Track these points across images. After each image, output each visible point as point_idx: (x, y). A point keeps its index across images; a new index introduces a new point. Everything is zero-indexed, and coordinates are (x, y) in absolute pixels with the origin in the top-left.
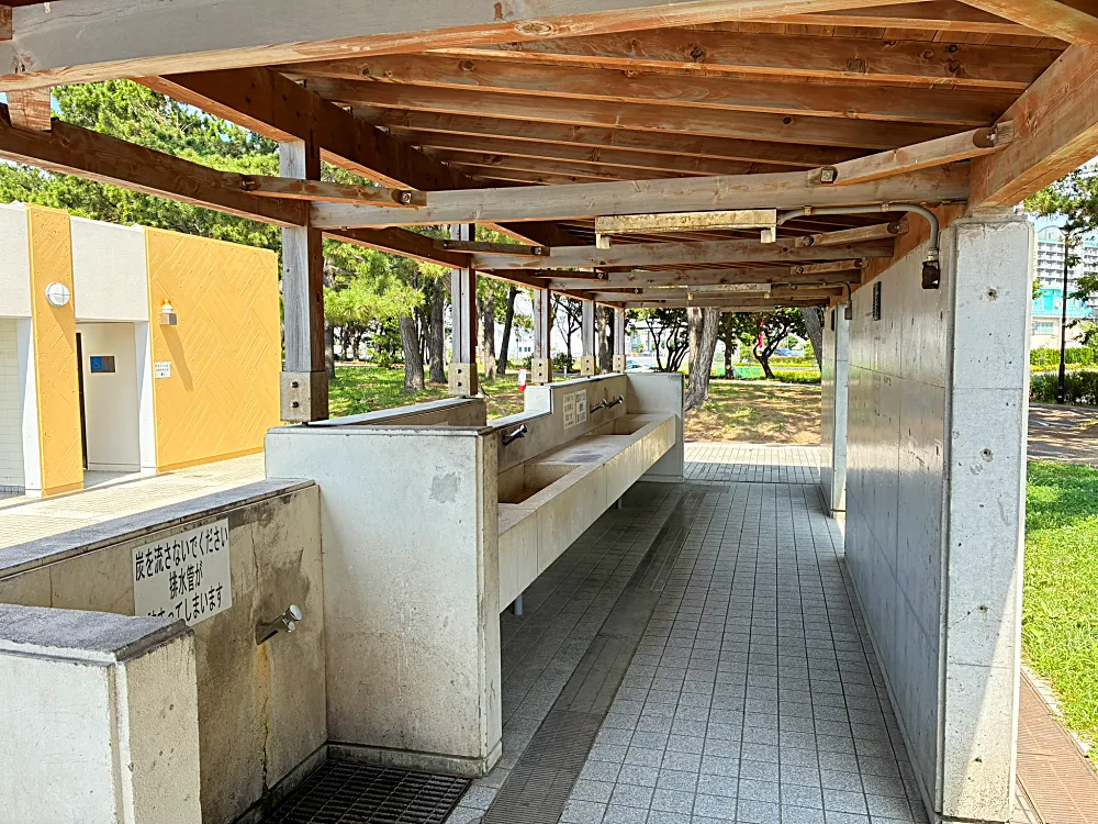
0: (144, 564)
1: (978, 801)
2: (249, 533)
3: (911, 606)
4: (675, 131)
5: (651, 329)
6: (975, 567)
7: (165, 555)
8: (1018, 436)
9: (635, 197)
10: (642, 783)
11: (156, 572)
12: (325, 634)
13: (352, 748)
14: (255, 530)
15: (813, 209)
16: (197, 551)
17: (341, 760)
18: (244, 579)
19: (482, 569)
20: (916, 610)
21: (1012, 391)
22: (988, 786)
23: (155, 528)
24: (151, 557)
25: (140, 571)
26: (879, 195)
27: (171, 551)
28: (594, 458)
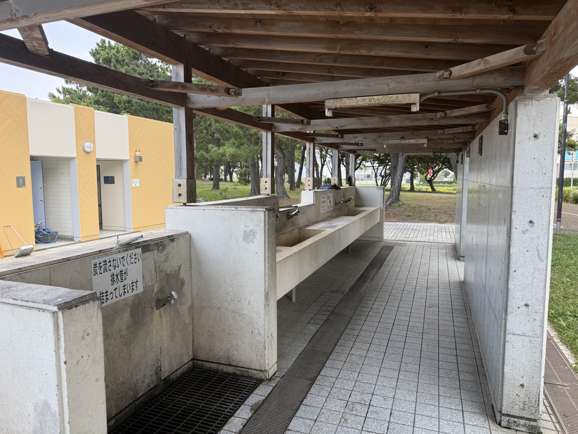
0: (98, 268)
1: (522, 407)
2: (153, 256)
3: (491, 304)
4: (367, 54)
5: (373, 167)
6: (523, 283)
7: (108, 264)
8: (548, 213)
9: (347, 88)
10: (346, 388)
11: (104, 272)
12: (192, 306)
13: (204, 363)
14: (155, 255)
15: (439, 93)
16: (125, 263)
17: (199, 368)
18: (150, 278)
19: (267, 276)
20: (493, 306)
21: (546, 189)
22: (527, 400)
23: (104, 251)
24: (101, 265)
25: (95, 271)
26: (475, 84)
27: (112, 263)
28: (335, 226)
